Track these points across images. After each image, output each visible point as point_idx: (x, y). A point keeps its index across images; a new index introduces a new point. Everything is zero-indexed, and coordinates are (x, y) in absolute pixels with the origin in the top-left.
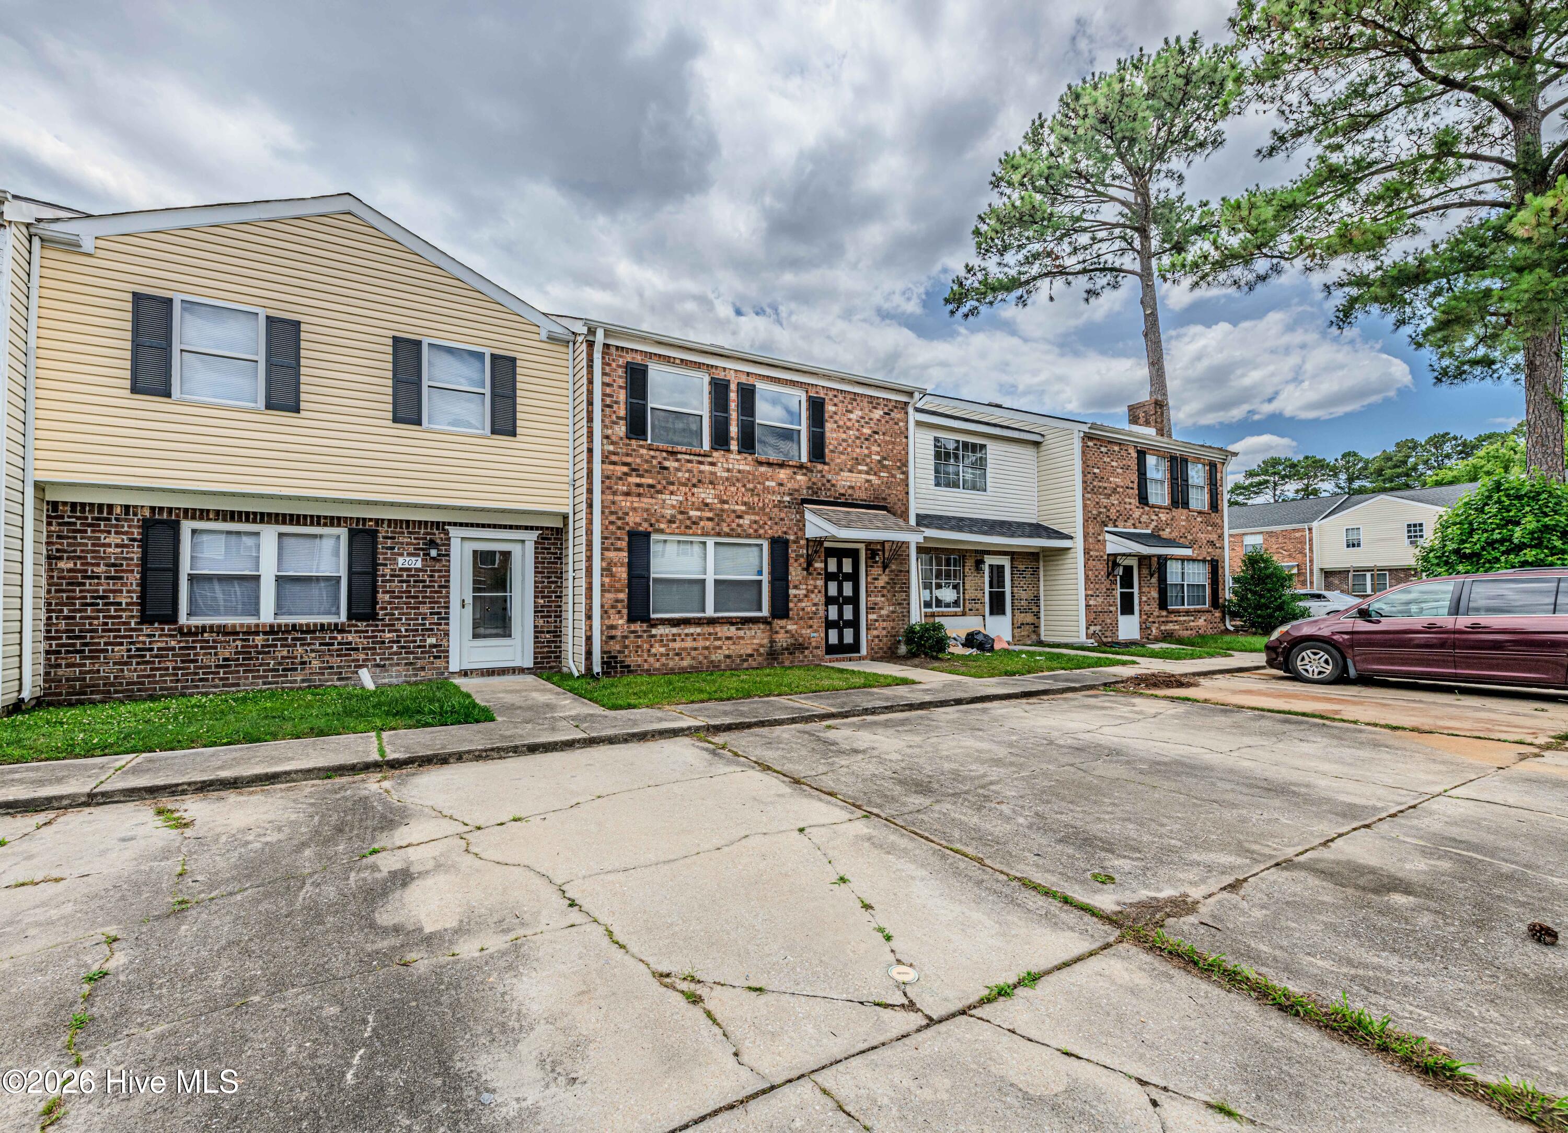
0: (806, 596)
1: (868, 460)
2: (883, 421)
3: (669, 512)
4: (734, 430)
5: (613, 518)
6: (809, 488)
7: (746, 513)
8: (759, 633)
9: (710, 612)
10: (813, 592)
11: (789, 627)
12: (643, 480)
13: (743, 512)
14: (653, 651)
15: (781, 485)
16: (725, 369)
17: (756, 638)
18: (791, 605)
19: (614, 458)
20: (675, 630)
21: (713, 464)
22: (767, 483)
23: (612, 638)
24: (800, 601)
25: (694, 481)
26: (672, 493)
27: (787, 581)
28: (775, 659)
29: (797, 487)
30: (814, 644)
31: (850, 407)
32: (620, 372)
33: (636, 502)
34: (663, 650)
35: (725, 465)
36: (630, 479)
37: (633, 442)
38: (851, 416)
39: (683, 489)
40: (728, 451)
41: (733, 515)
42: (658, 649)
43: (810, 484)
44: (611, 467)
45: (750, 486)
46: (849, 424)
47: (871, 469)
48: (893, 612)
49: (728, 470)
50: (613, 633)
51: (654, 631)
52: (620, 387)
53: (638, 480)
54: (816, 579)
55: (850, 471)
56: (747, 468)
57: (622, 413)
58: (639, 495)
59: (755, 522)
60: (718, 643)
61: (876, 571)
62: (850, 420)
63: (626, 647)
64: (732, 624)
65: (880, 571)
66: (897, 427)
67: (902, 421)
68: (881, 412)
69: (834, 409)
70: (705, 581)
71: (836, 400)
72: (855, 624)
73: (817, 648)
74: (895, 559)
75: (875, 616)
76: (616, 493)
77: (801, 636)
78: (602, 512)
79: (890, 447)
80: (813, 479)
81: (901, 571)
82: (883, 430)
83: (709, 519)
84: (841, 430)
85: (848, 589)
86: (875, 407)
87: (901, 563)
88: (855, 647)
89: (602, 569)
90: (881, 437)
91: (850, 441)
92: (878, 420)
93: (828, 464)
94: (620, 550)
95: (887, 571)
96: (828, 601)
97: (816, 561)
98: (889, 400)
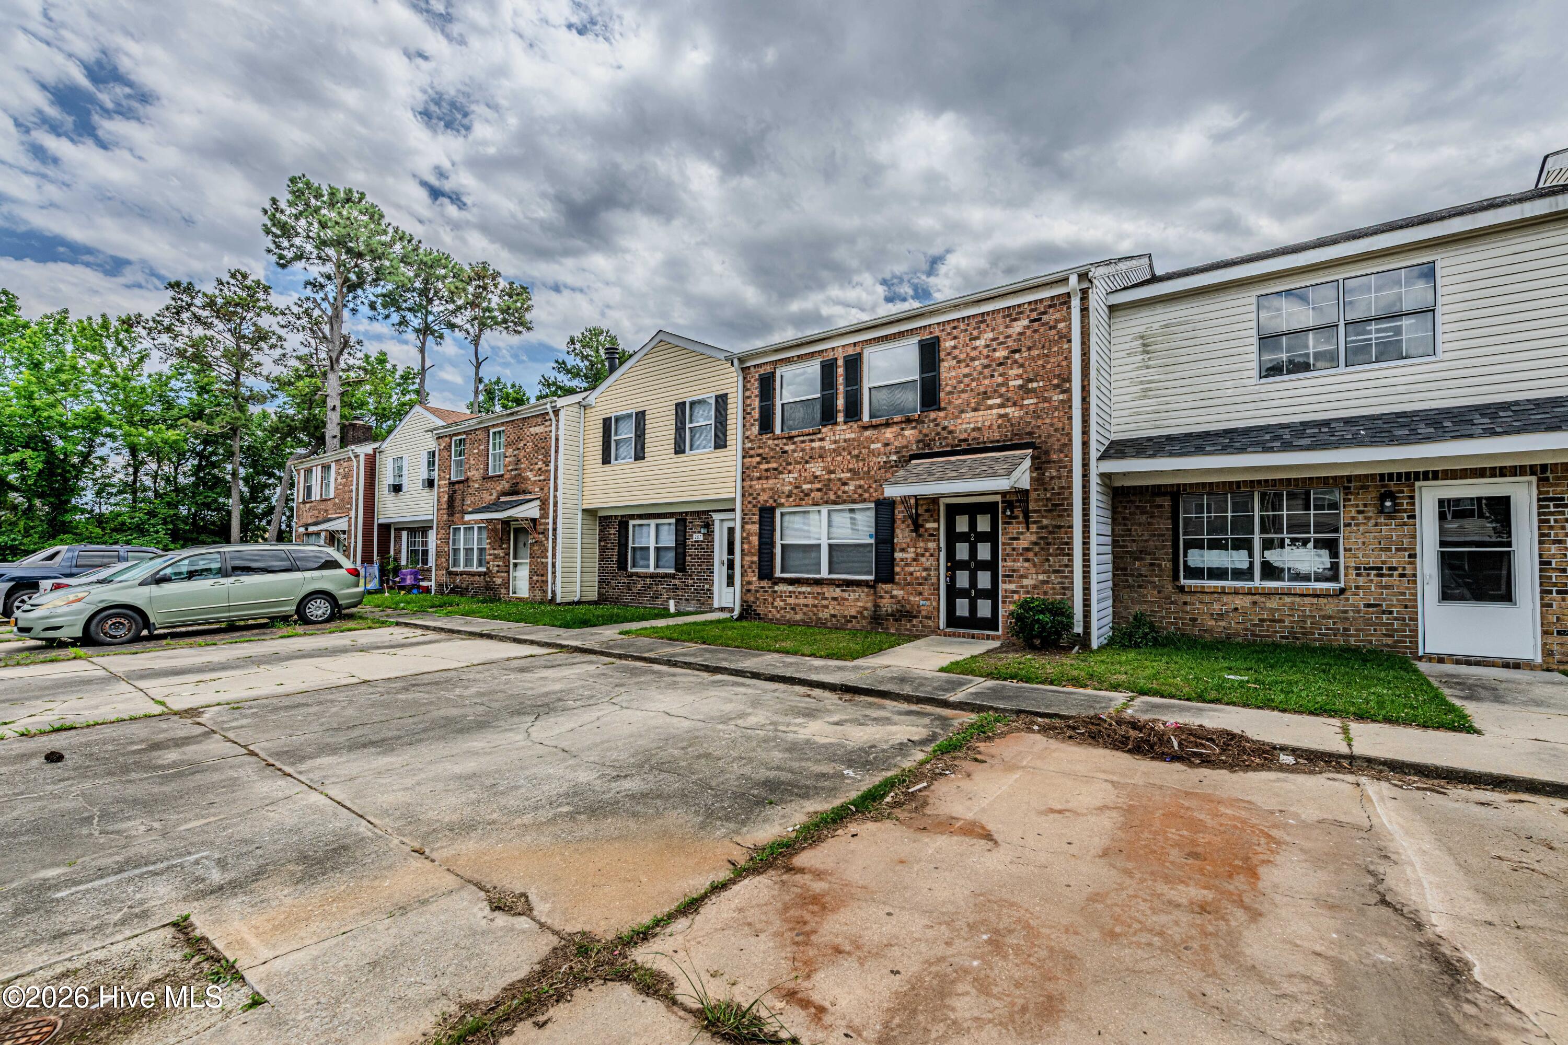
0: (915, 560)
1: (1003, 390)
2: (1029, 332)
3: (787, 488)
4: (840, 403)
5: (750, 499)
6: (918, 442)
7: (853, 480)
8: (863, 596)
9: (824, 574)
10: (923, 555)
11: (895, 593)
12: (770, 466)
13: (848, 479)
14: (776, 604)
15: (887, 445)
16: (833, 349)
17: (859, 601)
18: (897, 569)
19: (752, 452)
20: (791, 588)
21: (822, 439)
22: (872, 446)
23: (749, 591)
24: (907, 565)
25: (807, 458)
26: (790, 472)
27: (893, 543)
28: (880, 624)
29: (905, 443)
30: (924, 613)
31: (975, 333)
32: (756, 384)
33: (766, 484)
34: (782, 604)
35: (833, 438)
36: (761, 467)
37: (764, 437)
38: (977, 343)
39: (798, 467)
40: (836, 423)
41: (839, 483)
42: (779, 603)
43: (921, 436)
44: (750, 460)
45: (856, 452)
46: (974, 354)
47: (1008, 400)
48: (1044, 582)
49: (835, 442)
50: (750, 587)
51: (776, 588)
52: (756, 396)
53: (766, 467)
54: (928, 541)
55: (975, 410)
56: (853, 436)
57: (757, 416)
58: (767, 478)
59: (860, 487)
60: (825, 602)
61: (1014, 529)
62: (975, 348)
63: (758, 599)
64: (838, 586)
65: (1022, 529)
66: (1053, 332)
67: (1063, 320)
68: (1026, 322)
69: (952, 343)
70: (819, 546)
71: (955, 332)
72: (992, 594)
73: (928, 617)
74: (1050, 511)
75: (1012, 587)
76: (751, 480)
77: (909, 602)
78: (743, 495)
79: (1041, 362)
80: (925, 431)
81: (1060, 527)
82: (1029, 344)
83: (819, 490)
84: (962, 365)
85: (984, 552)
86: (1015, 320)
87: (1060, 516)
88: (991, 624)
89: (743, 538)
90: (1025, 354)
91: (975, 374)
92: (1020, 334)
93: (944, 409)
94: (753, 523)
95: (1034, 528)
96: (954, 565)
97: (928, 521)
98: (1041, 300)
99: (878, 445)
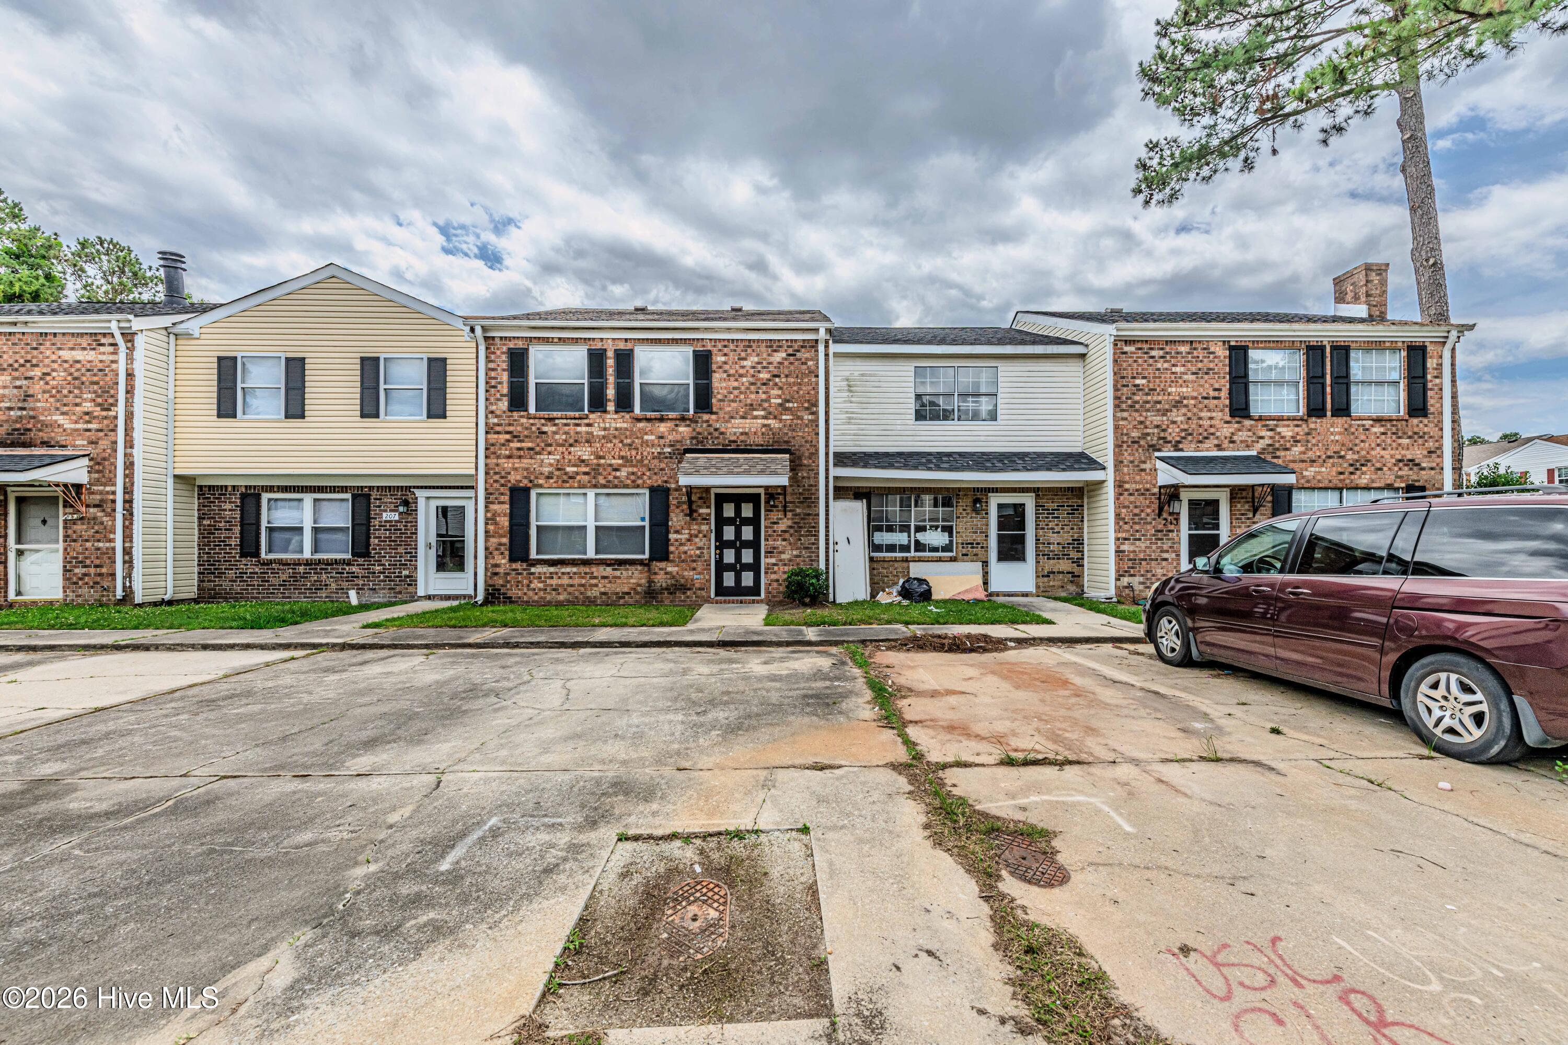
0: (689, 540)
1: (766, 405)
2: (786, 363)
3: (546, 470)
4: (611, 392)
5: (497, 477)
6: (692, 438)
7: (625, 466)
8: (636, 574)
9: (591, 554)
10: (696, 536)
11: (669, 569)
12: (524, 445)
13: (620, 465)
14: (532, 586)
15: (662, 437)
16: (602, 339)
17: (634, 578)
18: (672, 549)
19: (498, 429)
20: (552, 569)
21: (590, 425)
22: (646, 437)
23: (496, 574)
24: (681, 544)
25: (571, 441)
26: (550, 453)
27: (667, 525)
28: (654, 598)
29: (679, 437)
30: (697, 585)
31: (743, 355)
32: (504, 357)
33: (517, 463)
34: (541, 585)
35: (602, 425)
36: (512, 445)
37: (515, 414)
38: (745, 363)
39: (560, 449)
40: (605, 411)
41: (610, 469)
42: (536, 584)
43: (694, 434)
44: (496, 436)
45: (629, 441)
46: (742, 371)
47: (770, 413)
48: (797, 556)
49: (605, 429)
50: (497, 570)
51: (533, 570)
52: (504, 370)
53: (519, 445)
54: (701, 524)
55: (743, 417)
56: (625, 425)
57: (505, 390)
58: (520, 457)
59: (633, 473)
60: (594, 581)
61: (775, 516)
62: (743, 367)
63: (508, 582)
64: (609, 565)
65: (780, 515)
66: (804, 367)
67: (811, 360)
68: (784, 355)
69: (723, 359)
70: (585, 527)
71: (726, 350)
72: (755, 567)
73: (700, 589)
74: (801, 502)
75: (773, 561)
76: (498, 457)
77: (683, 577)
78: (487, 473)
79: (795, 388)
80: (698, 430)
81: (809, 515)
82: (786, 372)
83: (586, 473)
84: (732, 379)
85: (747, 533)
86: (775, 351)
87: (809, 507)
88: (755, 590)
89: (487, 519)
90: (784, 380)
91: (743, 388)
92: (780, 363)
93: (716, 413)
94: (503, 503)
95: (789, 515)
96: (722, 545)
97: (701, 507)
98: (796, 341)
99: (653, 437)
